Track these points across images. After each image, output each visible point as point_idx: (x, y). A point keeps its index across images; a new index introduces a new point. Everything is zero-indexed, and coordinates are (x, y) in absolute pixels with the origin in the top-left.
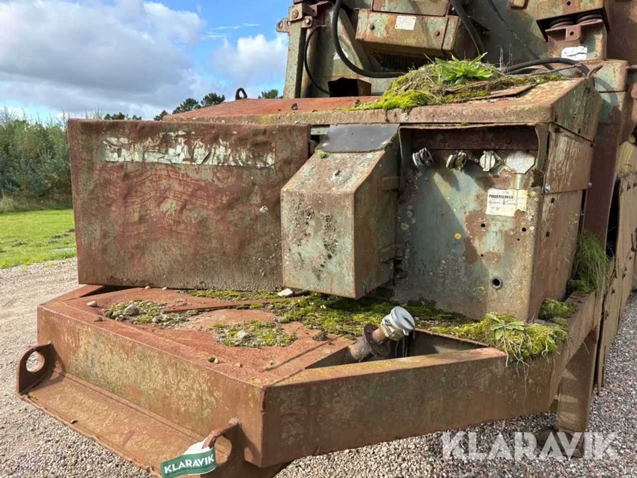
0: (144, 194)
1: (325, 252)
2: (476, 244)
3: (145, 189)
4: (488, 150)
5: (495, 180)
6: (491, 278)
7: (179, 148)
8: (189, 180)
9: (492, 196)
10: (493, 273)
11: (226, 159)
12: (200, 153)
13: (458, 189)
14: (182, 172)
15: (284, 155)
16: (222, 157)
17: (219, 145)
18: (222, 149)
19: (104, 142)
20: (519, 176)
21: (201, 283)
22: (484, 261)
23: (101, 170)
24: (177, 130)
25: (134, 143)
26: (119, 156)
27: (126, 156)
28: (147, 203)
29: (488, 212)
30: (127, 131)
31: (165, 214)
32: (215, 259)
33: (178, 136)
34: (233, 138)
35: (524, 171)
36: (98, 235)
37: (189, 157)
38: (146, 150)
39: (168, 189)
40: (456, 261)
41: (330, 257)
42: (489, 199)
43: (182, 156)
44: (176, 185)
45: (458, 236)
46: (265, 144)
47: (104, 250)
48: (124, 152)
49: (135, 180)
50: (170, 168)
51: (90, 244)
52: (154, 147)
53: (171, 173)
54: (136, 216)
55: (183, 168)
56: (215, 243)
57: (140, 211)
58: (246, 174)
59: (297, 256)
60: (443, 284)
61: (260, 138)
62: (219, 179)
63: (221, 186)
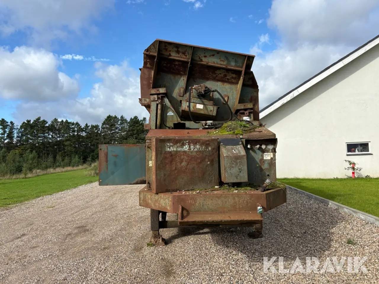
0: (177, 161)
1: (239, 171)
2: (262, 167)
3: (177, 159)
4: (263, 144)
5: (265, 151)
6: (267, 174)
7: (186, 146)
8: (189, 155)
9: (265, 155)
10: (267, 173)
11: (199, 149)
12: (192, 147)
13: (256, 154)
14: (187, 153)
15: (213, 147)
16: (198, 148)
17: (197, 145)
18: (198, 146)
19: (166, 145)
20: (271, 150)
21: (193, 188)
22: (265, 171)
23: (164, 154)
24: (186, 141)
25: (174, 145)
26: (170, 149)
27: (172, 149)
28: (177, 163)
29: (264, 159)
30: (172, 141)
31: (182, 167)
32: (197, 179)
33: (186, 142)
34: (201, 143)
35: (272, 148)
36: (162, 175)
37: (189, 148)
38: (178, 147)
39: (183, 159)
40: (258, 172)
41: (240, 172)
42: (264, 155)
43: (187, 148)
44: (186, 157)
45: (258, 165)
46: (209, 144)
47: (165, 180)
48: (171, 148)
49: (174, 156)
50: (184, 152)
51: (160, 179)
52: (180, 146)
53: (184, 154)
54: (174, 168)
55: (187, 152)
56: (197, 174)
57: (175, 166)
58: (204, 153)
59: (230, 174)
60: (255, 178)
61: (208, 142)
62: (198, 155)
63: (198, 156)
